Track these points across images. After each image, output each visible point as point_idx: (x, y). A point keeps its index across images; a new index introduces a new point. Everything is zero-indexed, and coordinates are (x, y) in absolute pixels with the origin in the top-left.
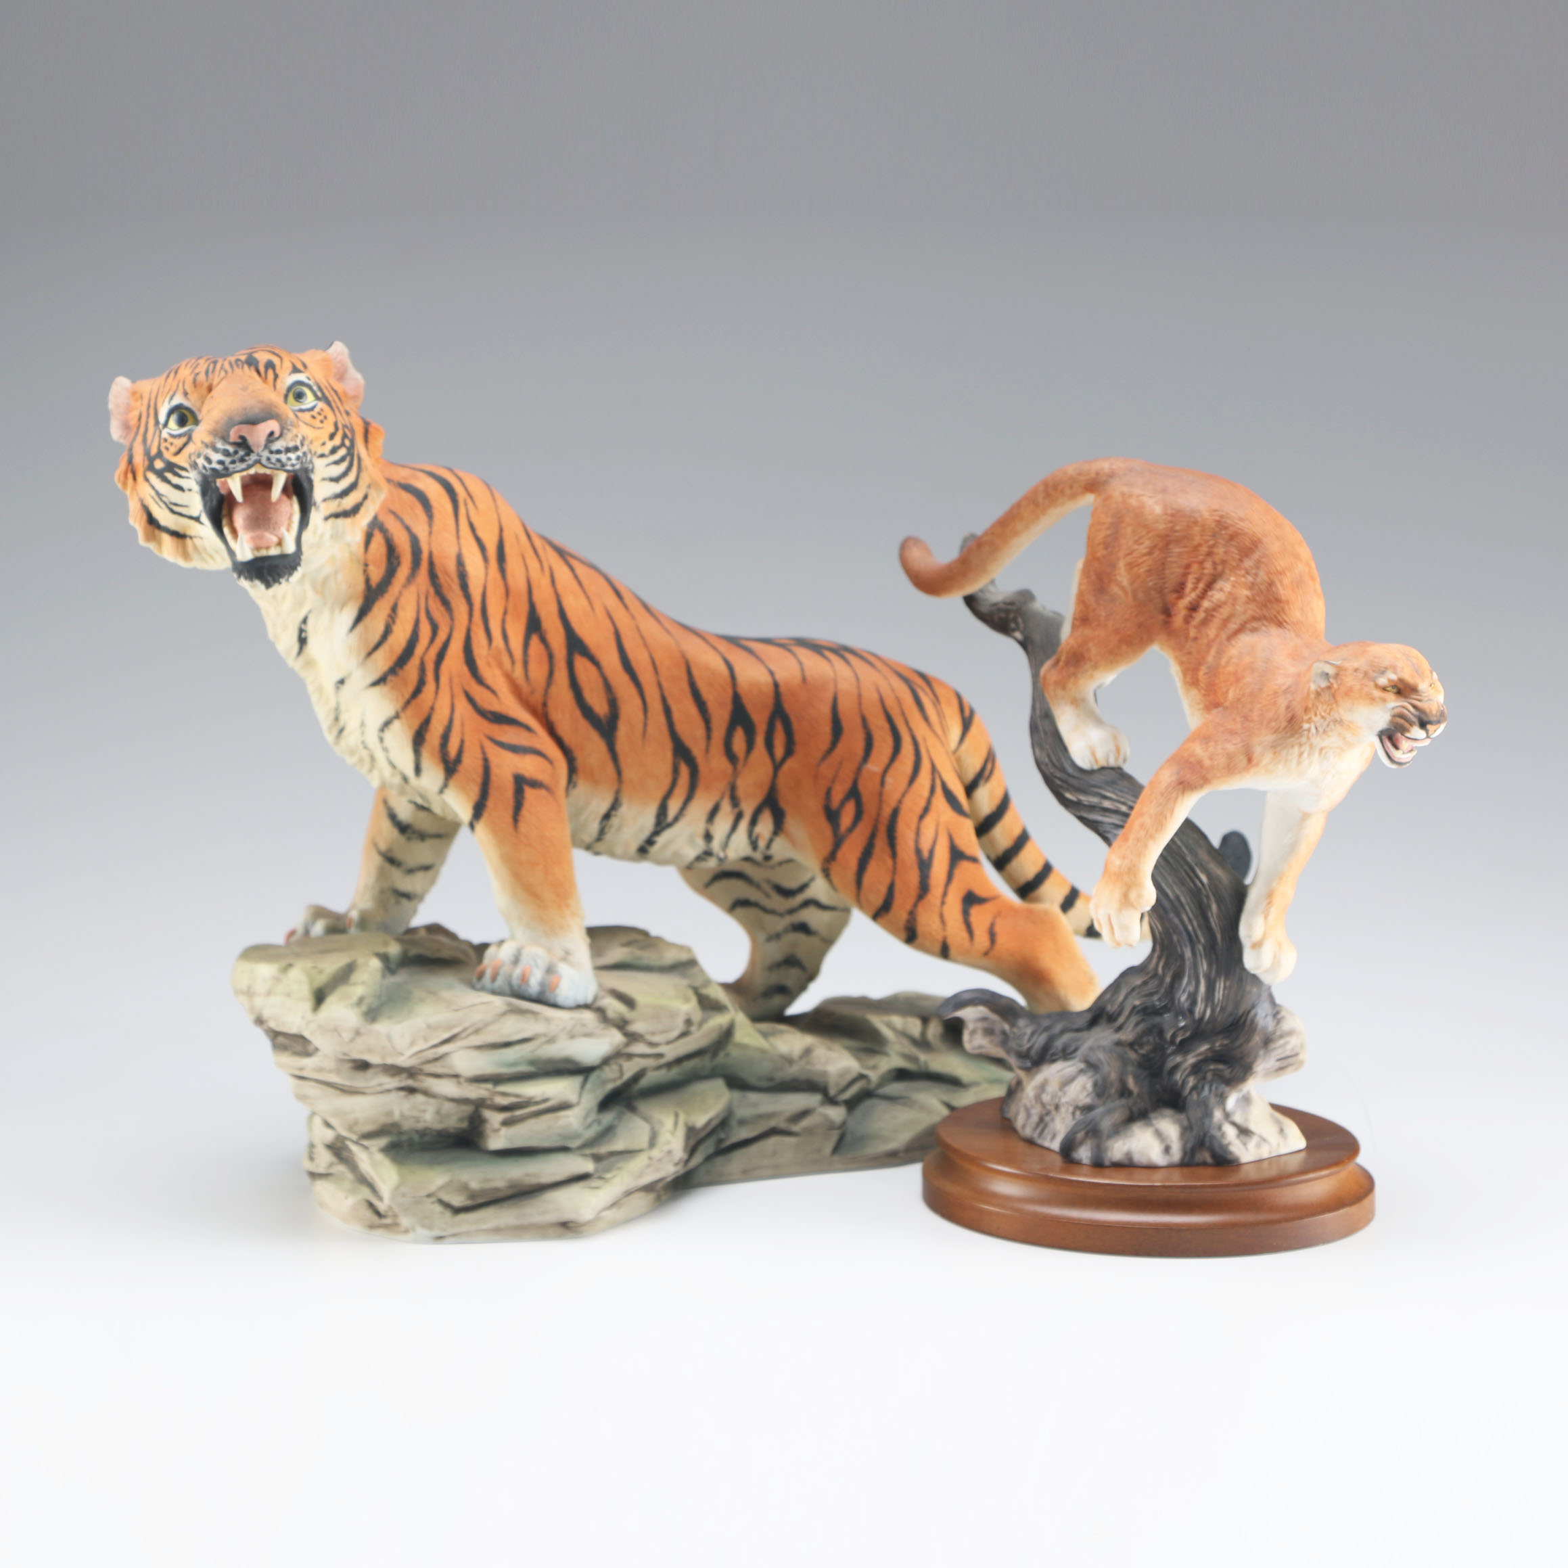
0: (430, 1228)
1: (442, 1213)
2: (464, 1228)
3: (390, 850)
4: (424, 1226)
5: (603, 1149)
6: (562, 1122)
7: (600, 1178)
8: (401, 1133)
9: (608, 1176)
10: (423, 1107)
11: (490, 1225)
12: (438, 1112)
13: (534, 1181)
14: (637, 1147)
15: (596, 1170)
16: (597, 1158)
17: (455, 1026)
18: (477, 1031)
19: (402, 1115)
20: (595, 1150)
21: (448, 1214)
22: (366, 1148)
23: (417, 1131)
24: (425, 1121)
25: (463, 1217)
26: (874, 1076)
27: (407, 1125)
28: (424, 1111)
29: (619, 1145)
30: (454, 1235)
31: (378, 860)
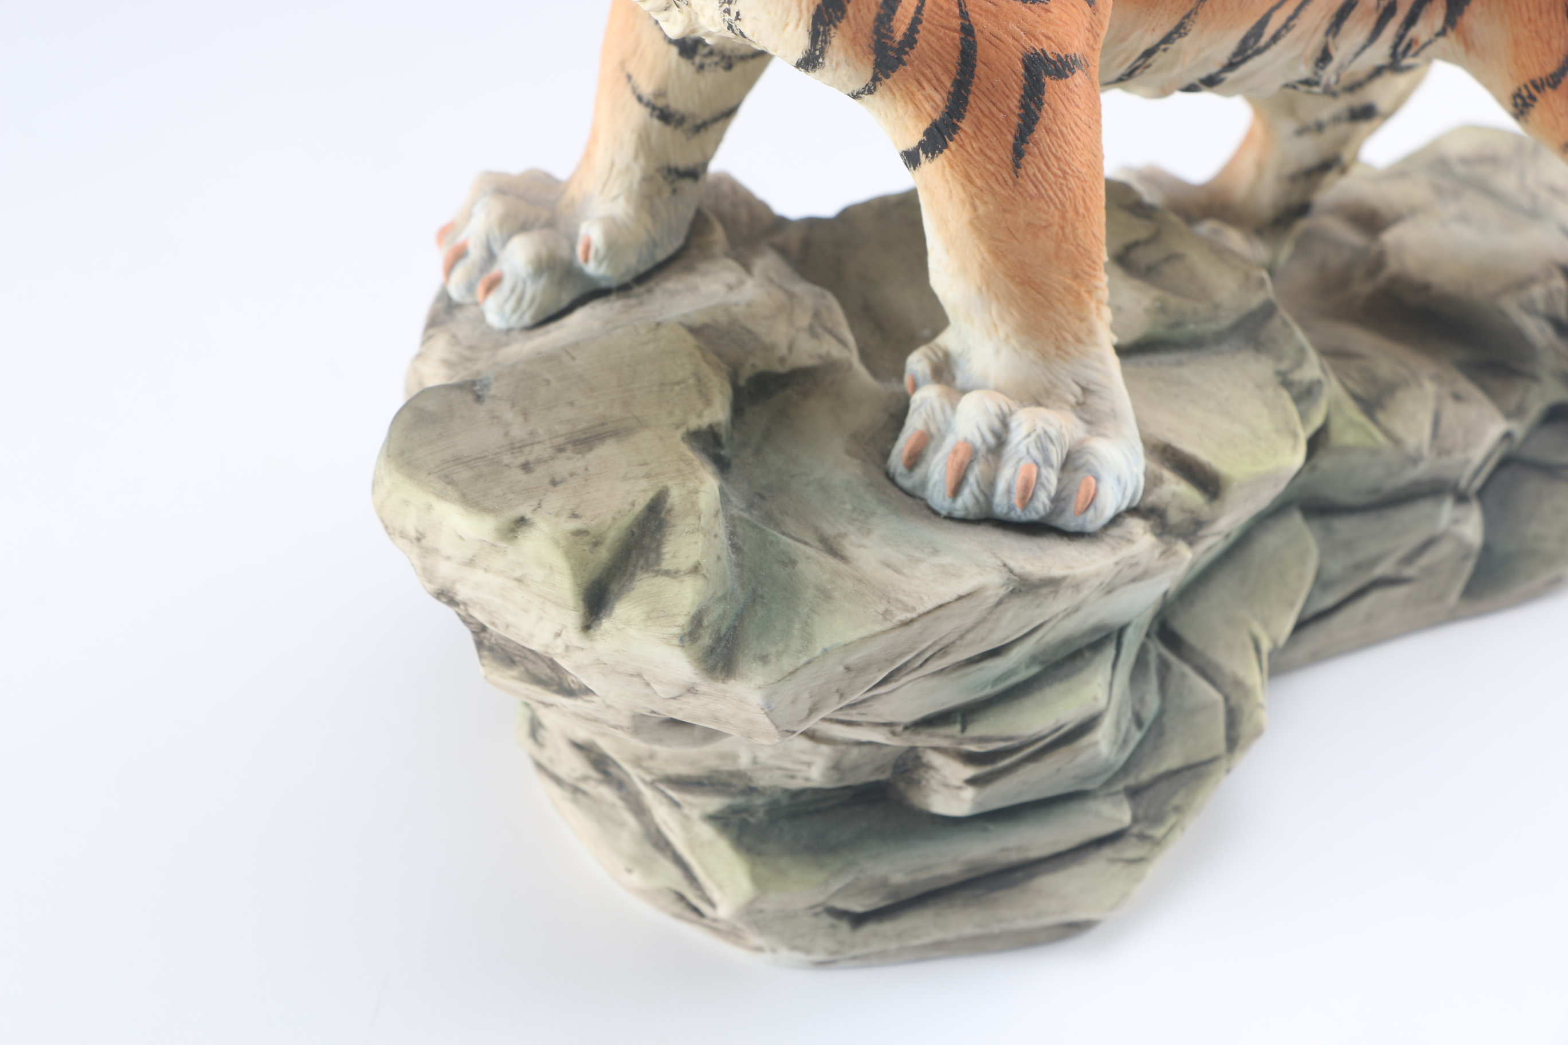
0: (808, 951)
1: (833, 926)
2: (875, 946)
3: (660, 94)
4: (794, 948)
5: (1145, 775)
6: (1082, 758)
7: (1143, 837)
8: (751, 790)
9: (1158, 832)
10: (805, 758)
11: (926, 940)
12: (836, 767)
13: (1014, 857)
14: (1206, 756)
15: (1135, 820)
16: (1134, 793)
17: (901, 655)
18: (944, 651)
19: (755, 761)
20: (1131, 781)
21: (844, 927)
22: (676, 805)
23: (786, 791)
24: (807, 779)
25: (870, 929)
26: (1519, 429)
27: (764, 780)
28: (809, 764)
29: (1172, 759)
30: (854, 958)
31: (639, 114)
